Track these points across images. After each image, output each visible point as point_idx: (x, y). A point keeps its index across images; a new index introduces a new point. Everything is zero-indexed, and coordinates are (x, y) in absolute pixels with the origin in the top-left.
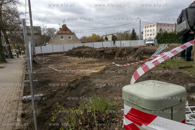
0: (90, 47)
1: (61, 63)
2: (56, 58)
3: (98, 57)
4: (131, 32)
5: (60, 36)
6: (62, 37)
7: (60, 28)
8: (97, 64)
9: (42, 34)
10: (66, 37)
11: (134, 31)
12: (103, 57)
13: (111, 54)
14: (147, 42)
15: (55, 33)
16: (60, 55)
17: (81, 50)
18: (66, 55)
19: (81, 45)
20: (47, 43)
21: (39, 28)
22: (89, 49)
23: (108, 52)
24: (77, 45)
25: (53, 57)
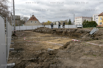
0: (47, 28)
1: (30, 36)
2: (28, 33)
3: (52, 34)
4: (68, 21)
5: (30, 21)
6: (32, 22)
7: (31, 17)
8: (52, 38)
9: (21, 20)
10: (34, 22)
11: (70, 20)
12: (55, 33)
13: (60, 32)
14: (78, 26)
15: (28, 19)
16: (30, 31)
17: (42, 29)
18: (34, 32)
19: (42, 26)
20: (23, 25)
21: (19, 16)
22: (47, 29)
23: (58, 31)
24: (39, 26)
25: (26, 33)
